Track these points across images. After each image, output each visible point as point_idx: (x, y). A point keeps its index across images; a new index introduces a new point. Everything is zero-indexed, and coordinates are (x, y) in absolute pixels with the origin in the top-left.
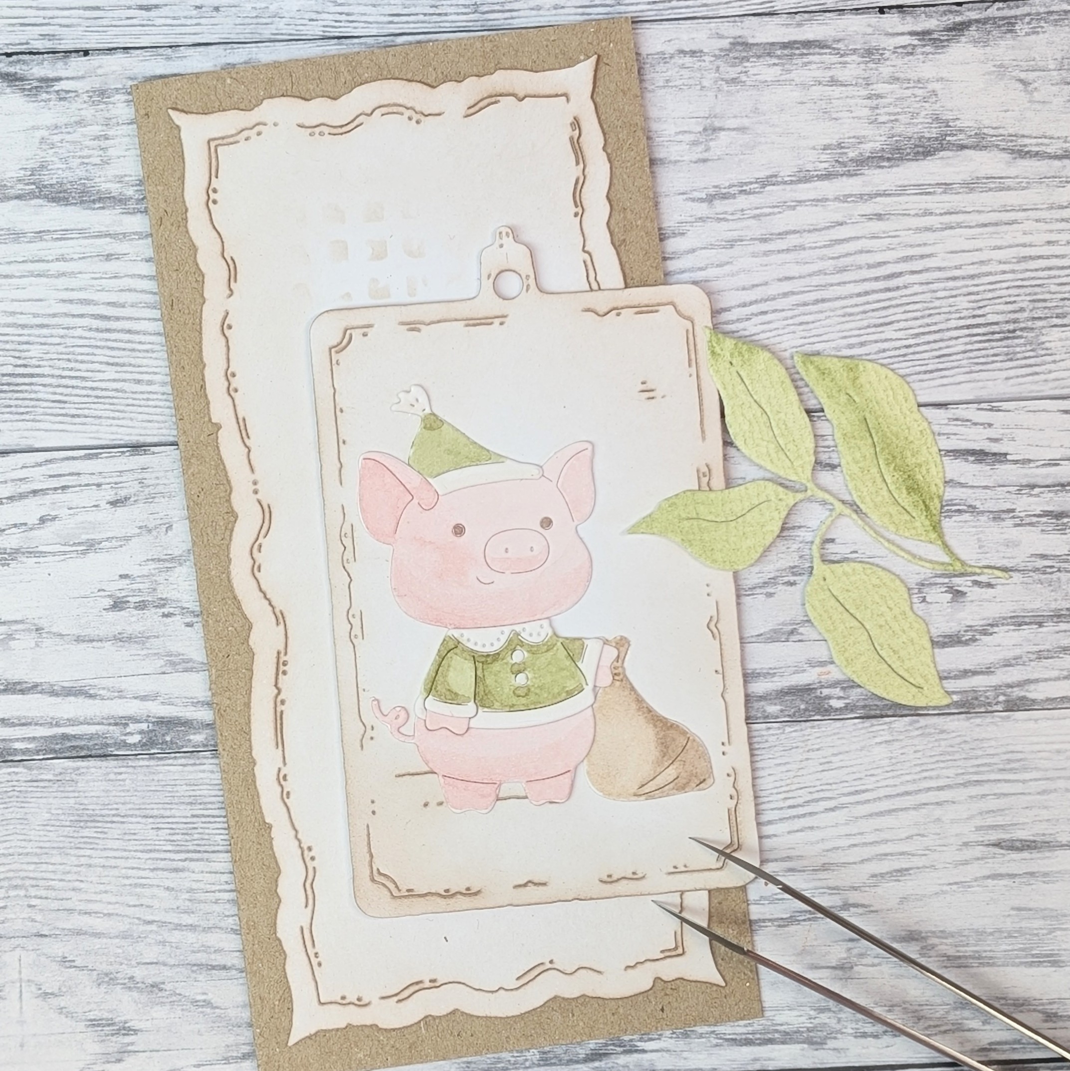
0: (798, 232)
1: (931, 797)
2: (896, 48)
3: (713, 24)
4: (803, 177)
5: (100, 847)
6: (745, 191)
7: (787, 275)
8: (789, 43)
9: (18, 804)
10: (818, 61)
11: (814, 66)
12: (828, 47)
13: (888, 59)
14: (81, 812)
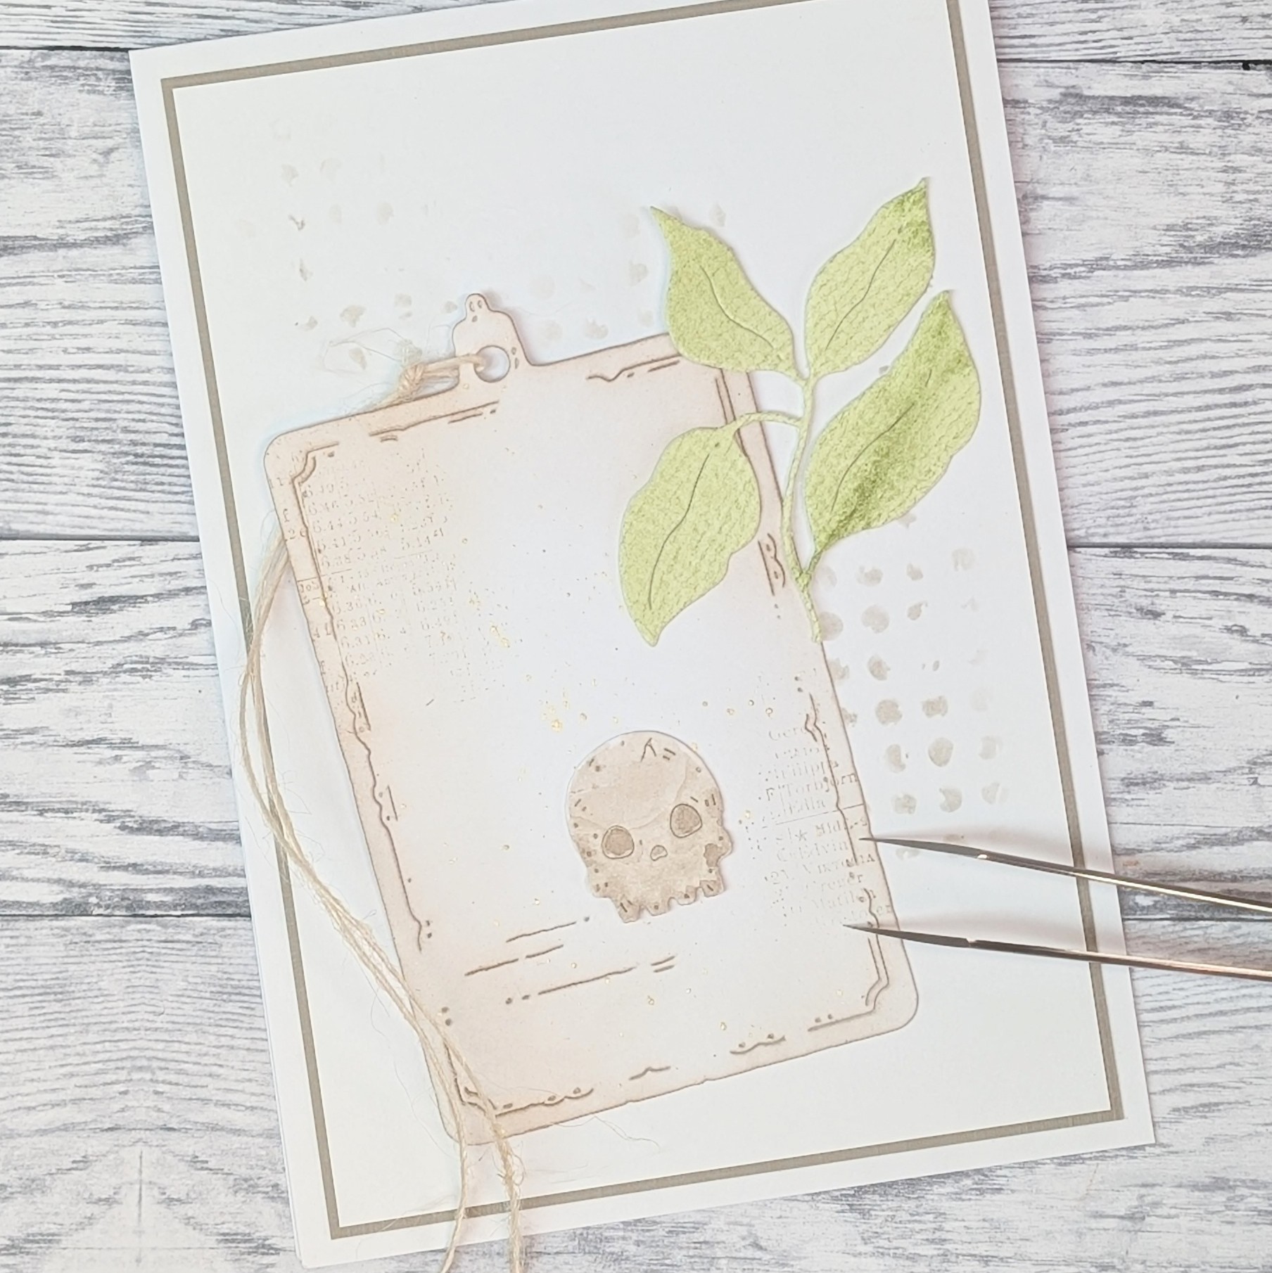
0: (1130, 328)
1: (1250, 1019)
2: (1260, 112)
3: (1042, 70)
4: (1140, 263)
5: (245, 1025)
6: (1069, 274)
7: (1114, 379)
8: (1132, 97)
9: (148, 969)
10: (1165, 122)
11: (1160, 128)
12: (1179, 106)
13: (1250, 125)
14: (225, 982)
